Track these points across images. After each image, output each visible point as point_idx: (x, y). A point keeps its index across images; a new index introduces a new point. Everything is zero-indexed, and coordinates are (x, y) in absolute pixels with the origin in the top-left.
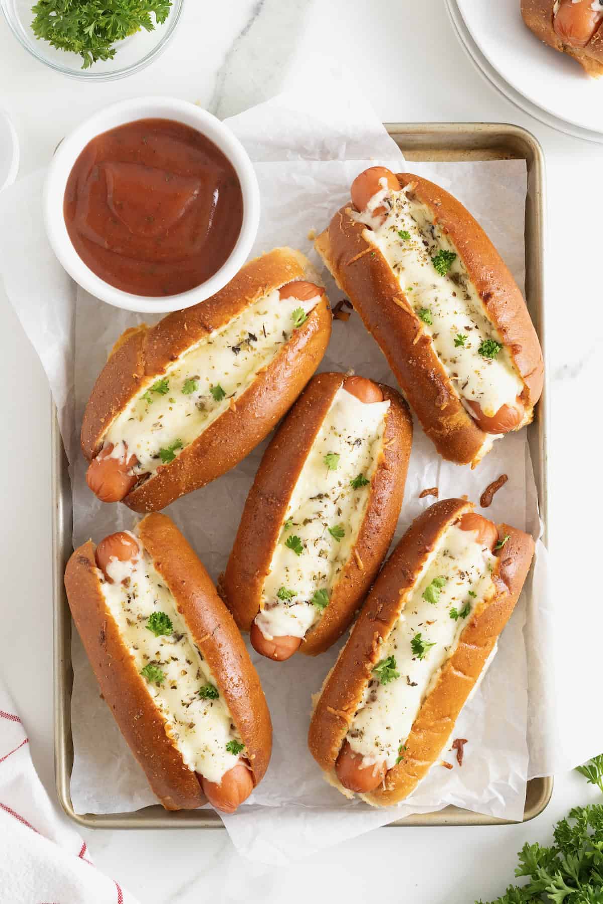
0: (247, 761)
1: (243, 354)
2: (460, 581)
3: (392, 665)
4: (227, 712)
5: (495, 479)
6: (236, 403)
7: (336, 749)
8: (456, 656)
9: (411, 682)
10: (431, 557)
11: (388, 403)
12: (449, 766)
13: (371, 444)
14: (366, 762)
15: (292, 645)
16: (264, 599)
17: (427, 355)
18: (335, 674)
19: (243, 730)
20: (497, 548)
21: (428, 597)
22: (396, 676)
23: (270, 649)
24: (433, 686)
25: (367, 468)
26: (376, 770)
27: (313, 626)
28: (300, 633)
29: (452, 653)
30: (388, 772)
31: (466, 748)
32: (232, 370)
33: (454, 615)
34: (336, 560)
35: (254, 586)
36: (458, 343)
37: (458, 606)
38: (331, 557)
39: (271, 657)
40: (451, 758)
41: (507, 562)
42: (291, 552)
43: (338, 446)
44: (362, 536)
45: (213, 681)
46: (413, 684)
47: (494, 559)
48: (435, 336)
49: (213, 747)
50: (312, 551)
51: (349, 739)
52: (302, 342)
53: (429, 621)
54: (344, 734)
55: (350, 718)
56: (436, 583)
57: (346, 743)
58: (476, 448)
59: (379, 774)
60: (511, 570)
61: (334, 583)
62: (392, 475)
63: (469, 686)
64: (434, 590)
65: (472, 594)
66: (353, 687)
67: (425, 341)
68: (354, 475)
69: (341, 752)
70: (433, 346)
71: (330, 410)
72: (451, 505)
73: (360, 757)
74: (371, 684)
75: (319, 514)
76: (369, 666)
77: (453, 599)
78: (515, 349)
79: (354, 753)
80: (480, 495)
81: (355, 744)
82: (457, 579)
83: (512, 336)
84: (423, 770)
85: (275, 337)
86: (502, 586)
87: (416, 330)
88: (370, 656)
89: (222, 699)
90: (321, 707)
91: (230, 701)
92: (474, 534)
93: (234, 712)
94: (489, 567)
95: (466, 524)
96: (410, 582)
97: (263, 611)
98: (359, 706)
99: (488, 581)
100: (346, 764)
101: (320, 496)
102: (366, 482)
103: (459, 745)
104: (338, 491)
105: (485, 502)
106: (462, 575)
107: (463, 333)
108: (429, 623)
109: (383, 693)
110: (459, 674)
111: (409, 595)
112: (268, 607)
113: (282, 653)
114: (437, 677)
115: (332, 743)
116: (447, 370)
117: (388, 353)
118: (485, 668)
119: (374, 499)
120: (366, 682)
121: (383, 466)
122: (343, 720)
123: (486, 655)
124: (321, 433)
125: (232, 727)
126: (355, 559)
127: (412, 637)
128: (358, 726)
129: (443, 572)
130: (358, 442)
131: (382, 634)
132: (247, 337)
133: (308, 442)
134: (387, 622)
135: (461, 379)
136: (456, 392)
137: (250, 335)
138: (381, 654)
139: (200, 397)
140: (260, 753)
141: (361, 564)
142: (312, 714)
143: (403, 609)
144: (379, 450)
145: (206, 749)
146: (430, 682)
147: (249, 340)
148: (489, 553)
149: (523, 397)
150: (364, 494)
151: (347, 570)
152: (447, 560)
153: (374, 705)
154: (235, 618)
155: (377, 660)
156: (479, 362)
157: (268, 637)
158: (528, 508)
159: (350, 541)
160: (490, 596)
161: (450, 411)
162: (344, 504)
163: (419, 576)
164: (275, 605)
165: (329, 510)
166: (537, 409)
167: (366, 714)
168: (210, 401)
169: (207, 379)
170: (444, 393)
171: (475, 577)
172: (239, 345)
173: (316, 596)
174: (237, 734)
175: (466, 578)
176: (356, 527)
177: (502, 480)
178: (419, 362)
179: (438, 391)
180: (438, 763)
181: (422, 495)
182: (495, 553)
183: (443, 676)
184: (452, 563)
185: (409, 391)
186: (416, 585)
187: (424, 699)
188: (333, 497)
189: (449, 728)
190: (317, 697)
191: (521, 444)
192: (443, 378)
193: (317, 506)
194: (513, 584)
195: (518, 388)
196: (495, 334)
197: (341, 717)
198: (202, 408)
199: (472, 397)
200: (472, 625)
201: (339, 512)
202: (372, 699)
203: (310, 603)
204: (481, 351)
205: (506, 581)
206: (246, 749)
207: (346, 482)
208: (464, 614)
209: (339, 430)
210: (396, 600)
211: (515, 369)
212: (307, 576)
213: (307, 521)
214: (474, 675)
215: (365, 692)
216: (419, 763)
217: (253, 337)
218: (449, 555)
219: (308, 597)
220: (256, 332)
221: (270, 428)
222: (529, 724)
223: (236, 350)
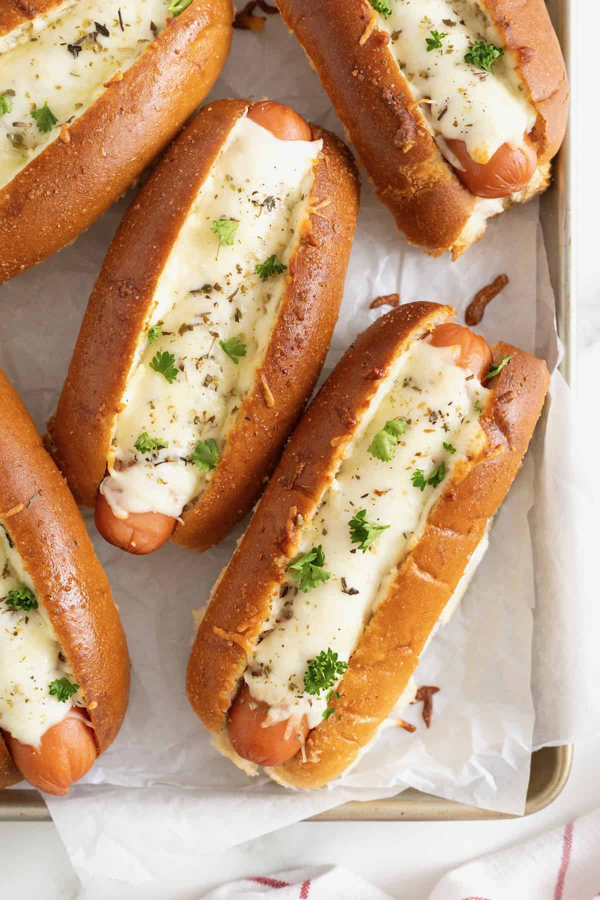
0: (84, 712)
1: (86, 55)
2: (429, 426)
3: (318, 561)
4: (50, 633)
5: (488, 281)
6: (70, 130)
7: (227, 694)
8: (420, 548)
9: (348, 589)
10: (384, 387)
11: (320, 144)
12: (410, 728)
13: (291, 209)
14: (275, 716)
15: (160, 529)
16: (114, 453)
17: (382, 62)
18: (229, 575)
19: (77, 661)
20: (489, 378)
21: (378, 451)
22: (325, 578)
23: (123, 533)
24: (384, 596)
25: (283, 247)
26: (289, 729)
27: (194, 500)
28: (174, 510)
29: (414, 541)
30: (311, 733)
31: (436, 699)
32: (69, 83)
33: (419, 482)
34: (232, 392)
35: (98, 430)
36: (432, 44)
37: (426, 467)
38: (224, 387)
39: (125, 547)
40: (414, 717)
41: (506, 397)
42: (159, 379)
43: (238, 206)
44: (272, 350)
45: (28, 579)
46: (352, 592)
47: (485, 393)
48: (396, 36)
49: (27, 688)
50: (193, 377)
51: (248, 679)
52: (183, 38)
53: (380, 490)
54: (239, 671)
55: (250, 645)
56: (391, 428)
57: (243, 687)
58: (459, 221)
59: (295, 736)
60: (513, 412)
61: (229, 428)
62: (324, 257)
63: (442, 599)
64: (388, 440)
65: (449, 448)
66: (255, 595)
67: (378, 40)
68: (262, 256)
69: (235, 701)
70: (392, 50)
71: (224, 148)
72: (419, 310)
73: (264, 707)
74: (285, 592)
75: (205, 317)
76: (280, 561)
77: (418, 454)
78: (523, 54)
79: (254, 700)
80: (464, 307)
81: (257, 686)
82: (425, 423)
83: (517, 34)
84: (367, 731)
85: (138, 31)
86: (498, 437)
87: (365, 20)
88: (282, 544)
89: (42, 609)
90: (206, 627)
91: (56, 612)
92: (453, 352)
93: (63, 630)
94: (477, 407)
95: (439, 337)
96: (348, 427)
97: (113, 473)
98: (265, 626)
99: (475, 427)
100: (242, 718)
101: (207, 289)
102: (280, 269)
103: (425, 695)
104: (237, 280)
105: (472, 317)
106: (433, 416)
107: (441, 29)
108: (378, 493)
109: (302, 606)
110: (427, 577)
111: (346, 449)
112: (121, 465)
113: (143, 541)
114: (390, 581)
115: (221, 686)
116: (414, 90)
117: (320, 62)
118: (470, 569)
119: (295, 294)
120: (276, 588)
121: (308, 241)
122: (239, 649)
123: (471, 548)
124: (208, 186)
125: (61, 658)
126: (261, 390)
127: (351, 516)
128: (262, 658)
129: (402, 412)
130: (270, 202)
131: (303, 510)
132: (92, 29)
133: (186, 197)
134: (310, 493)
135: (437, 103)
136: (428, 125)
137: (98, 26)
138: (301, 544)
139: (15, 124)
140: (104, 699)
141: (271, 398)
142: (192, 641)
143: (337, 471)
144: (302, 215)
145: (15, 692)
146: (379, 588)
147: (96, 34)
148: (476, 384)
149: (536, 136)
150: (278, 288)
151: (249, 407)
152: (409, 393)
153: (290, 625)
154: (70, 484)
155: (294, 552)
156: (464, 76)
157: (120, 512)
158: (539, 326)
159: (255, 360)
160: (477, 450)
161: (419, 154)
162: (246, 303)
163: (365, 418)
164: (133, 463)
165: (222, 312)
166: (557, 164)
167: (275, 640)
168: (31, 131)
169: (28, 96)
170: (409, 125)
171: (453, 421)
172: (79, 41)
173: (198, 449)
174: (68, 669)
175: (440, 423)
176: (264, 338)
177: (499, 284)
178: (369, 74)
179: (398, 122)
180: (389, 722)
181: (375, 304)
182: (487, 383)
183: (401, 579)
184: (417, 397)
185: (352, 124)
186: (358, 432)
187: (369, 618)
188: (228, 291)
189: (409, 665)
190: (200, 615)
191: (530, 227)
192: (406, 101)
193: (201, 303)
194: (514, 433)
195: (527, 121)
196: (492, 33)
197: (234, 643)
198: (18, 142)
199: (451, 132)
200: (448, 497)
201: (237, 316)
202: (286, 615)
203: (188, 460)
204: (469, 59)
205: (504, 428)
206: (81, 692)
207: (249, 267)
208: (435, 480)
209: (239, 180)
210: (326, 456)
211: (522, 89)
212: (184, 417)
213: (185, 328)
214: (451, 581)
215: (274, 605)
216: (359, 720)
217: (102, 30)
218: (412, 384)
219: (185, 450)
220: (107, 21)
221: (128, 178)
222: (536, 662)
223: (74, 49)
